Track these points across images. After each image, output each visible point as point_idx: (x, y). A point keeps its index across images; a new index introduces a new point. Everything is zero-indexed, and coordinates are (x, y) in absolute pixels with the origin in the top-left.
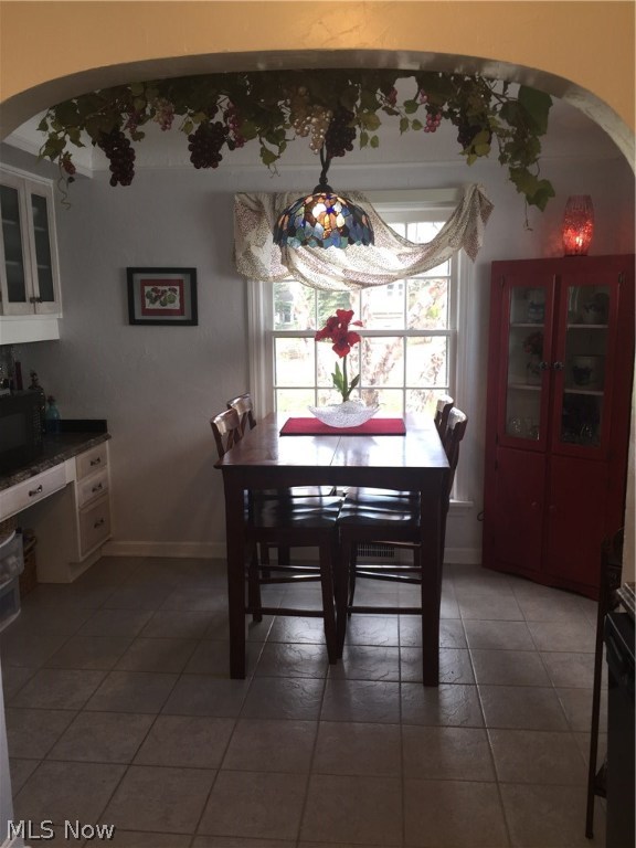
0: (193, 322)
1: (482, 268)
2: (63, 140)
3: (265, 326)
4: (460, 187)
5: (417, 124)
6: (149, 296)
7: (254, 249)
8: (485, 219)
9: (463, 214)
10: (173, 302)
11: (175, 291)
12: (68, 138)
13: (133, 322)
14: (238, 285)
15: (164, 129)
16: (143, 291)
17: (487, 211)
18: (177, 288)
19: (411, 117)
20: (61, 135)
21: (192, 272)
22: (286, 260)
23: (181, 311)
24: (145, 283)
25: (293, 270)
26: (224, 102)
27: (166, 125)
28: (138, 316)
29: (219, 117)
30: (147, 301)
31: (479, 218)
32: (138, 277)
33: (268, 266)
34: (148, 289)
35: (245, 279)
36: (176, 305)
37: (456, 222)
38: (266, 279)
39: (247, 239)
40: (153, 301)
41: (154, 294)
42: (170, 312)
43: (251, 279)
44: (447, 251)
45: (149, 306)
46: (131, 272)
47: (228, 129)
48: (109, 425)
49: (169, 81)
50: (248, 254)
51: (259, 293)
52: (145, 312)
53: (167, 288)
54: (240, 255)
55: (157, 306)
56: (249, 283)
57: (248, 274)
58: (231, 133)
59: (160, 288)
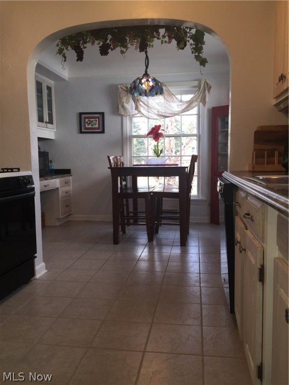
0: (103, 132)
1: (209, 110)
2: (63, 49)
3: (129, 133)
4: (200, 81)
5: (166, 42)
6: (87, 123)
7: (125, 105)
8: (209, 92)
9: (201, 90)
10: (95, 125)
11: (96, 121)
12: (65, 48)
13: (81, 132)
14: (120, 118)
15: (92, 45)
16: (85, 120)
17: (210, 88)
18: (97, 119)
19: (164, 40)
20: (62, 47)
21: (103, 114)
22: (137, 108)
23: (99, 128)
24: (86, 118)
25: (139, 112)
26: (110, 37)
27: (93, 44)
28: (83, 130)
29: (108, 41)
30: (86, 124)
31: (207, 91)
32: (83, 116)
33: (130, 111)
34: (87, 120)
35: (122, 116)
36: (97, 126)
37: (198, 93)
38: (129, 115)
39: (122, 100)
40: (89, 125)
41: (89, 122)
42: (95, 128)
43: (124, 116)
44: (195, 103)
45: (87, 126)
46: (81, 114)
47: (111, 45)
48: (72, 171)
49: (94, 30)
50: (123, 106)
51: (127, 121)
52: (86, 129)
53: (94, 120)
54: (120, 107)
55: (90, 126)
56: (123, 117)
57: (123, 114)
58: (112, 46)
59: (92, 120)
